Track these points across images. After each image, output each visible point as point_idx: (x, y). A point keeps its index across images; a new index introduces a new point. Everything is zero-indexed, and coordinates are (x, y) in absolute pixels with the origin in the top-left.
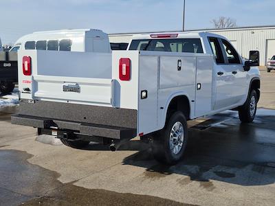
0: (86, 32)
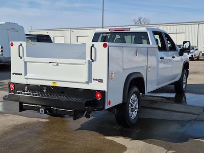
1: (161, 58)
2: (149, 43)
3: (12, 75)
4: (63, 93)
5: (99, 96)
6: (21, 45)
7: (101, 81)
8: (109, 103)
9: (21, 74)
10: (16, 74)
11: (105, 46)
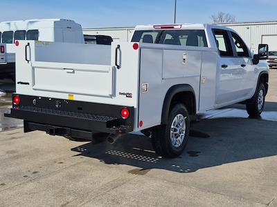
0: (55, 22)
1: (224, 66)
2: (206, 45)
3: (17, 84)
4: (81, 109)
5: (125, 113)
6: (29, 44)
7: (129, 95)
8: (141, 124)
9: (28, 84)
10: (22, 83)
11: (135, 47)
